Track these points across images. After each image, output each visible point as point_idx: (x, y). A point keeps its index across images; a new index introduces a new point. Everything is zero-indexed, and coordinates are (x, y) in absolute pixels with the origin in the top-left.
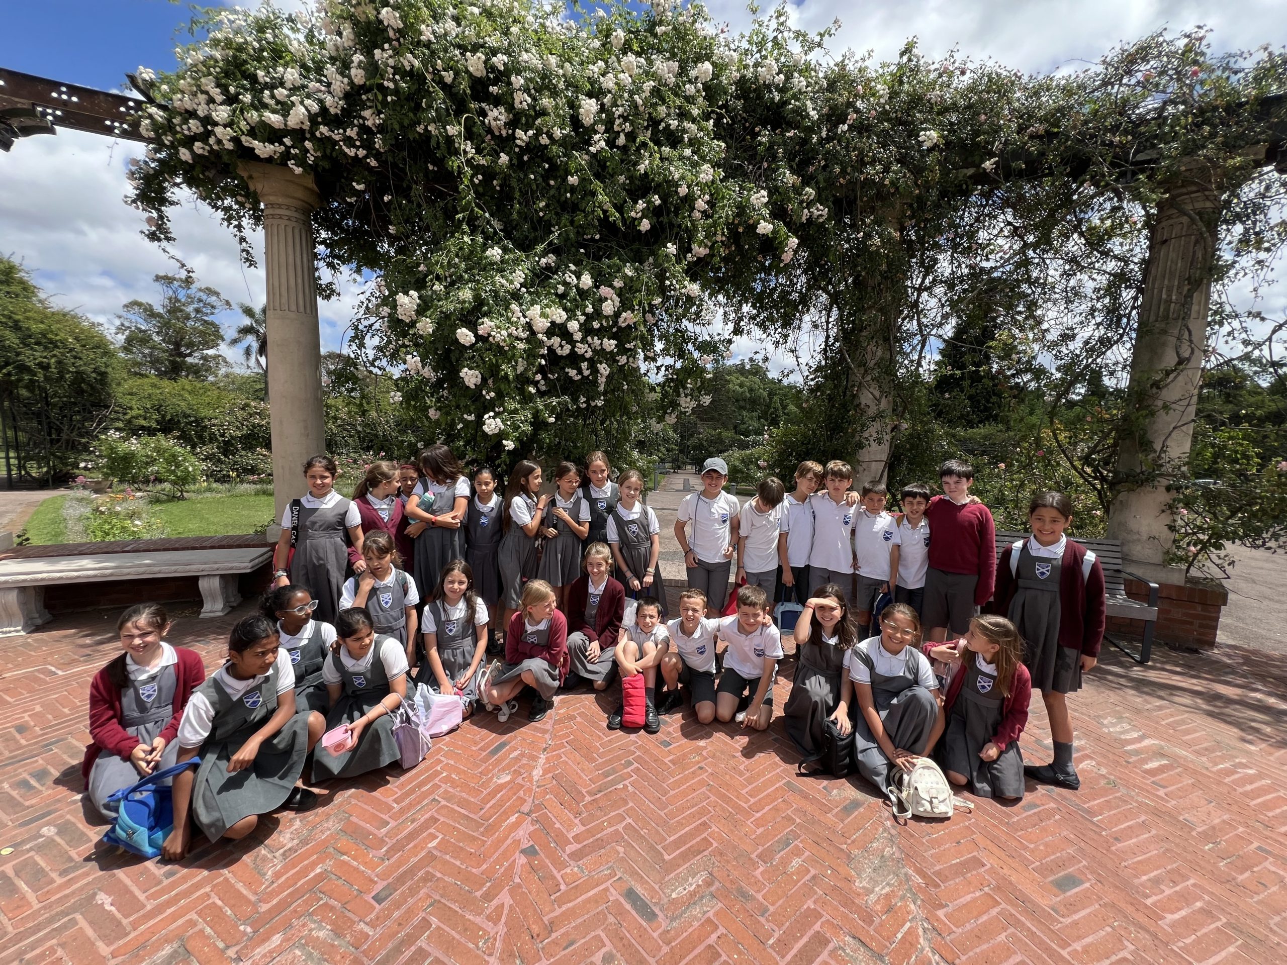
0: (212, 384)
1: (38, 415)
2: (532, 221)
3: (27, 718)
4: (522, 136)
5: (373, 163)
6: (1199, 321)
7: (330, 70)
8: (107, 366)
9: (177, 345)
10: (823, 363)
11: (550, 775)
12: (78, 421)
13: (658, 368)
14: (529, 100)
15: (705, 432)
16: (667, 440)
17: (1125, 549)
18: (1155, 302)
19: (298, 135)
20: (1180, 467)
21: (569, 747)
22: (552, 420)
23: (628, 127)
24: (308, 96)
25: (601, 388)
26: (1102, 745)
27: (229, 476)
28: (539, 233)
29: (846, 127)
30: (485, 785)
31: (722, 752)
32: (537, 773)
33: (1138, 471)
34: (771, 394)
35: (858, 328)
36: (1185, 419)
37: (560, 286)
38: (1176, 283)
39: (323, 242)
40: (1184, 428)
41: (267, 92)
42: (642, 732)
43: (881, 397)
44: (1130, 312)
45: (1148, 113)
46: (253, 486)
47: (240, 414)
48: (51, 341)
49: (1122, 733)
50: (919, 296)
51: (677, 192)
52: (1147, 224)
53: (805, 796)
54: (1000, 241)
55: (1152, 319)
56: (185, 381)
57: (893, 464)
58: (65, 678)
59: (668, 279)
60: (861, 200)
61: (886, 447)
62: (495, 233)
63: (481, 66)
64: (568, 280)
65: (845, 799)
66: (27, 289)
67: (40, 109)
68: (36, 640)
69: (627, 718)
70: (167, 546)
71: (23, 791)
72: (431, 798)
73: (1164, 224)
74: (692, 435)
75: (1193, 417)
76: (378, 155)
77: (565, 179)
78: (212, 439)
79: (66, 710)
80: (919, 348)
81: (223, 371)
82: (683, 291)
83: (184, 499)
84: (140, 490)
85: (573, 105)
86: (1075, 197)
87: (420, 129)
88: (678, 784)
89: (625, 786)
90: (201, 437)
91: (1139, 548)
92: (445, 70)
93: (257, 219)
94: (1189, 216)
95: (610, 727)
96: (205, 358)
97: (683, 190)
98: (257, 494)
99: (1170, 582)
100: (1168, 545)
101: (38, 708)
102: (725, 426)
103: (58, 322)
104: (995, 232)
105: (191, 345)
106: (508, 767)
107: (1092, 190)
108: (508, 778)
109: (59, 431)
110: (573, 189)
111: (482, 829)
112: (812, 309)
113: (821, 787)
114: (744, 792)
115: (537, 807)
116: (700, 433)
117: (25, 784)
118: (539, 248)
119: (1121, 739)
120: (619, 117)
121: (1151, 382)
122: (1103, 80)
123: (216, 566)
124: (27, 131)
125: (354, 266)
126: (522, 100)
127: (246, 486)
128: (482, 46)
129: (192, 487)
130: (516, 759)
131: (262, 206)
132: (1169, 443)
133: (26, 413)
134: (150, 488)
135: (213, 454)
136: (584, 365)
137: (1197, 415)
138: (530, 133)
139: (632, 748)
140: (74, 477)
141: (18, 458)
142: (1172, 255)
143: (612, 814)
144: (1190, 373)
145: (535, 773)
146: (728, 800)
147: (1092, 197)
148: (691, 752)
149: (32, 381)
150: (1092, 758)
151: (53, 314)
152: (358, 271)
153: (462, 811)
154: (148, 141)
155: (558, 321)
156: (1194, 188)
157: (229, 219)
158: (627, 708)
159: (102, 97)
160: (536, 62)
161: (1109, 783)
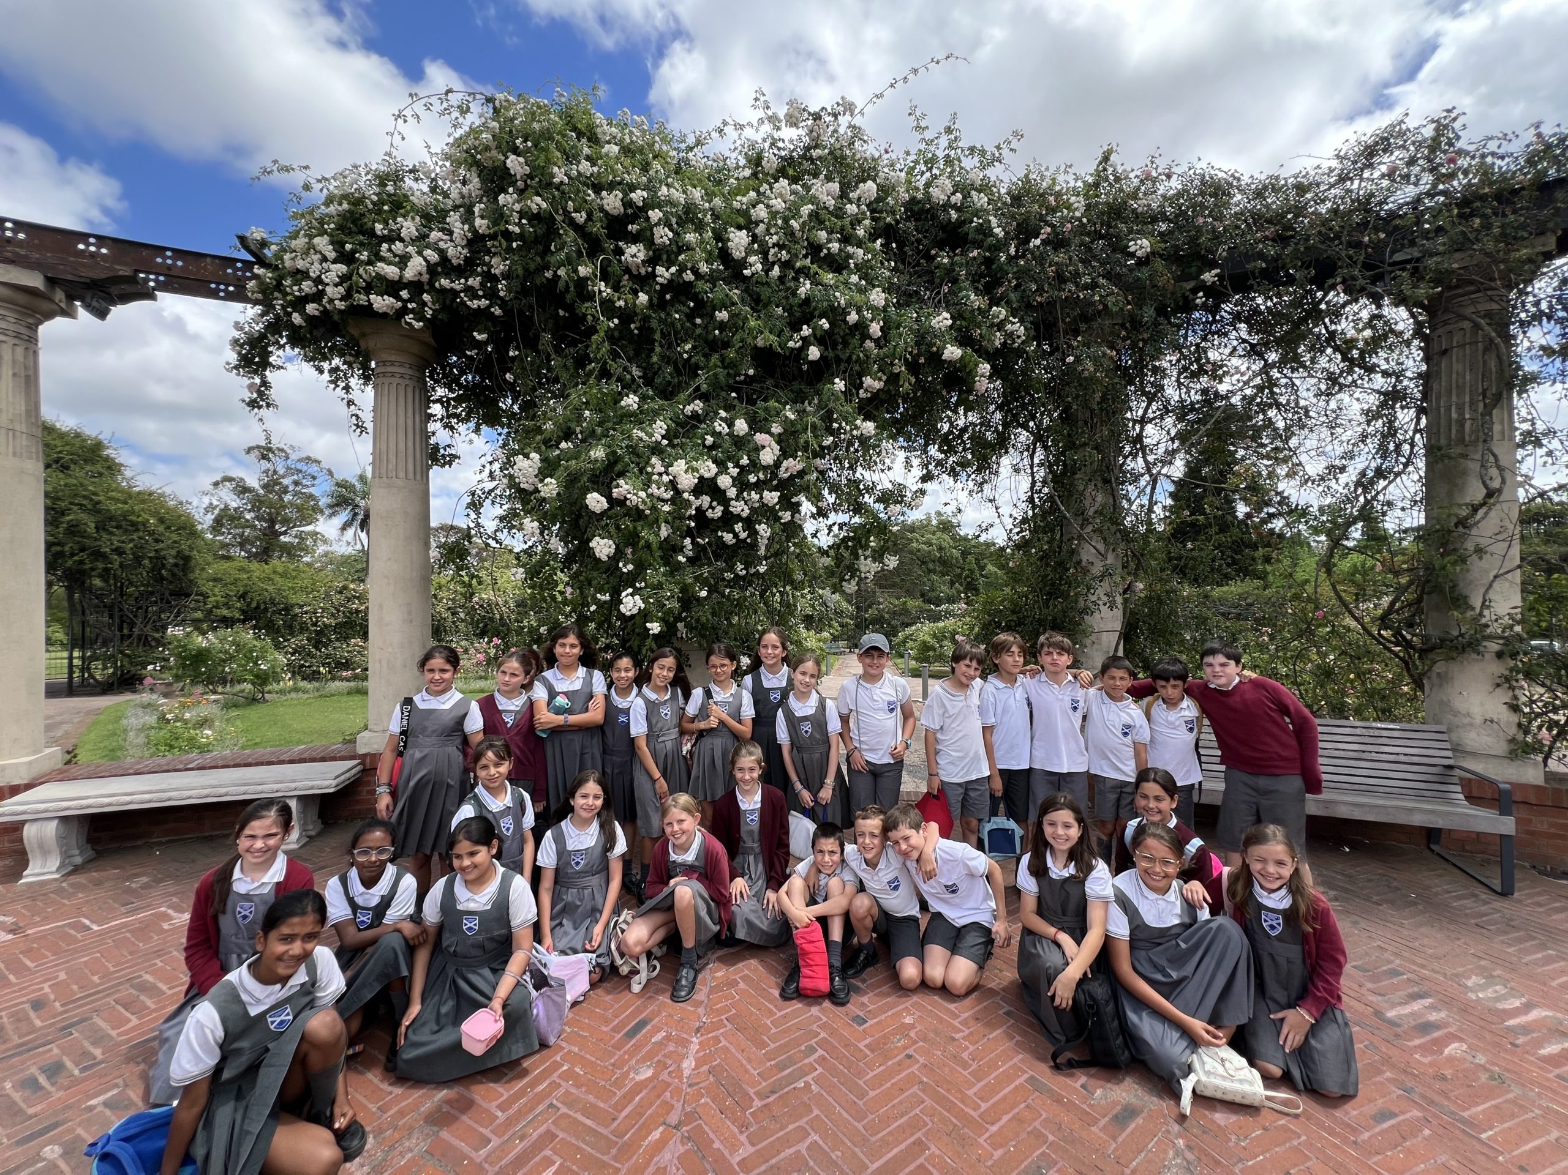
0: (309, 565)
1: (110, 608)
2: (676, 364)
3: (47, 990)
4: (663, 274)
5: (497, 311)
6: (1506, 443)
7: (454, 219)
8: (191, 548)
9: (272, 522)
10: (1030, 513)
11: (705, 1068)
12: (154, 613)
13: (830, 528)
14: (671, 235)
15: (886, 602)
16: (839, 613)
17: (1454, 737)
18: (1443, 422)
19: (416, 287)
20: (1511, 627)
21: (729, 1026)
22: (704, 594)
23: (784, 255)
24: (428, 247)
25: (762, 551)
26: (1471, 1018)
27: (319, 673)
28: (683, 378)
29: (1038, 242)
30: (619, 1084)
31: (937, 1033)
32: (688, 1065)
33: (1455, 633)
34: (965, 554)
35: (1070, 470)
36: (1508, 566)
37: (708, 437)
38: (1467, 399)
39: (439, 401)
40: (1509, 576)
41: (385, 246)
42: (827, 1004)
43: (1107, 551)
44: (1412, 438)
45: (1400, 207)
46: (346, 684)
47: (336, 598)
48: (133, 524)
49: (1497, 999)
50: (1142, 429)
51: (845, 321)
52: (1418, 333)
53: (1058, 1100)
54: (1235, 361)
55: (1443, 442)
56: (278, 563)
57: (1128, 634)
58: (100, 934)
59: (836, 421)
60: (1063, 321)
61: (1118, 613)
62: (633, 379)
63: (619, 204)
64: (718, 429)
65: (1115, 1103)
66: (112, 468)
67: (142, 275)
68: (72, 885)
69: (805, 983)
70: (238, 761)
71: (28, 1093)
72: (547, 1102)
73: (1440, 331)
74: (870, 606)
75: (1518, 562)
76: (503, 303)
77: (712, 316)
78: (303, 628)
79: (96, 978)
80: (1148, 490)
81: (321, 549)
82: (855, 432)
83: (265, 701)
84: (215, 692)
85: (720, 237)
86: (1323, 306)
87: (549, 274)
88: (879, 1080)
89: (808, 1085)
90: (291, 627)
91: (1473, 735)
92: (576, 211)
93: (366, 378)
94: (1472, 321)
95: (785, 996)
96: (301, 537)
97: (853, 317)
98: (349, 693)
99: (1524, 780)
100: (1513, 730)
101: (62, 976)
102: (909, 593)
103: (143, 502)
104: (1227, 351)
105: (286, 521)
106: (649, 1056)
107: (1343, 298)
108: (649, 1073)
109: (132, 625)
110: (722, 326)
111: (614, 1151)
112: (1011, 451)
113: (1078, 1085)
114: (970, 1093)
115: (689, 1117)
116: (880, 603)
117: (31, 1084)
118: (683, 396)
119: (1497, 1010)
120: (774, 245)
121: (1454, 520)
122: (1340, 175)
123: (293, 785)
124: (125, 298)
125: (472, 425)
126: (663, 235)
127: (337, 683)
128: (620, 183)
129: (275, 687)
130: (661, 1044)
131: (373, 364)
132: (1491, 595)
133: (97, 606)
134: (228, 688)
135: (303, 647)
136: (738, 527)
137: (1522, 559)
138: (673, 269)
139: (815, 1027)
140: (141, 680)
141: (83, 658)
142: (1457, 367)
143: (791, 1127)
144: (1505, 506)
145: (685, 1064)
146: (951, 1107)
147: (1344, 306)
148: (894, 1033)
149: (106, 570)
150: (1461, 1040)
151: (139, 493)
152: (477, 430)
153: (589, 1122)
154: (255, 303)
155: (707, 475)
156: (1472, 288)
157: (334, 382)
158: (805, 971)
159: (208, 260)
160: (678, 196)
161: (1492, 1078)
